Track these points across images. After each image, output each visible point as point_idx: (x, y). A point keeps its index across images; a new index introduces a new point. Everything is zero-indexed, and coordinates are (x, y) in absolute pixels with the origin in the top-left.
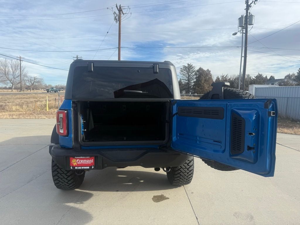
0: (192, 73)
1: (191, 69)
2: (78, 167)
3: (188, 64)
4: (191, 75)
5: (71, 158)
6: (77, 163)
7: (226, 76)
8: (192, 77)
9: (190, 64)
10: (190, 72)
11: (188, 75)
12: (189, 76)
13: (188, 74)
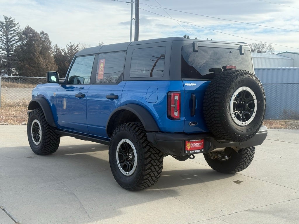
0: (13, 37)
1: (12, 27)
2: (192, 151)
3: (6, 18)
4: (13, 39)
5: (186, 142)
6: (191, 147)
7: (77, 46)
8: (15, 43)
9: (9, 17)
10: (10, 34)
11: (7, 39)
12: (8, 41)
13: (5, 37)
